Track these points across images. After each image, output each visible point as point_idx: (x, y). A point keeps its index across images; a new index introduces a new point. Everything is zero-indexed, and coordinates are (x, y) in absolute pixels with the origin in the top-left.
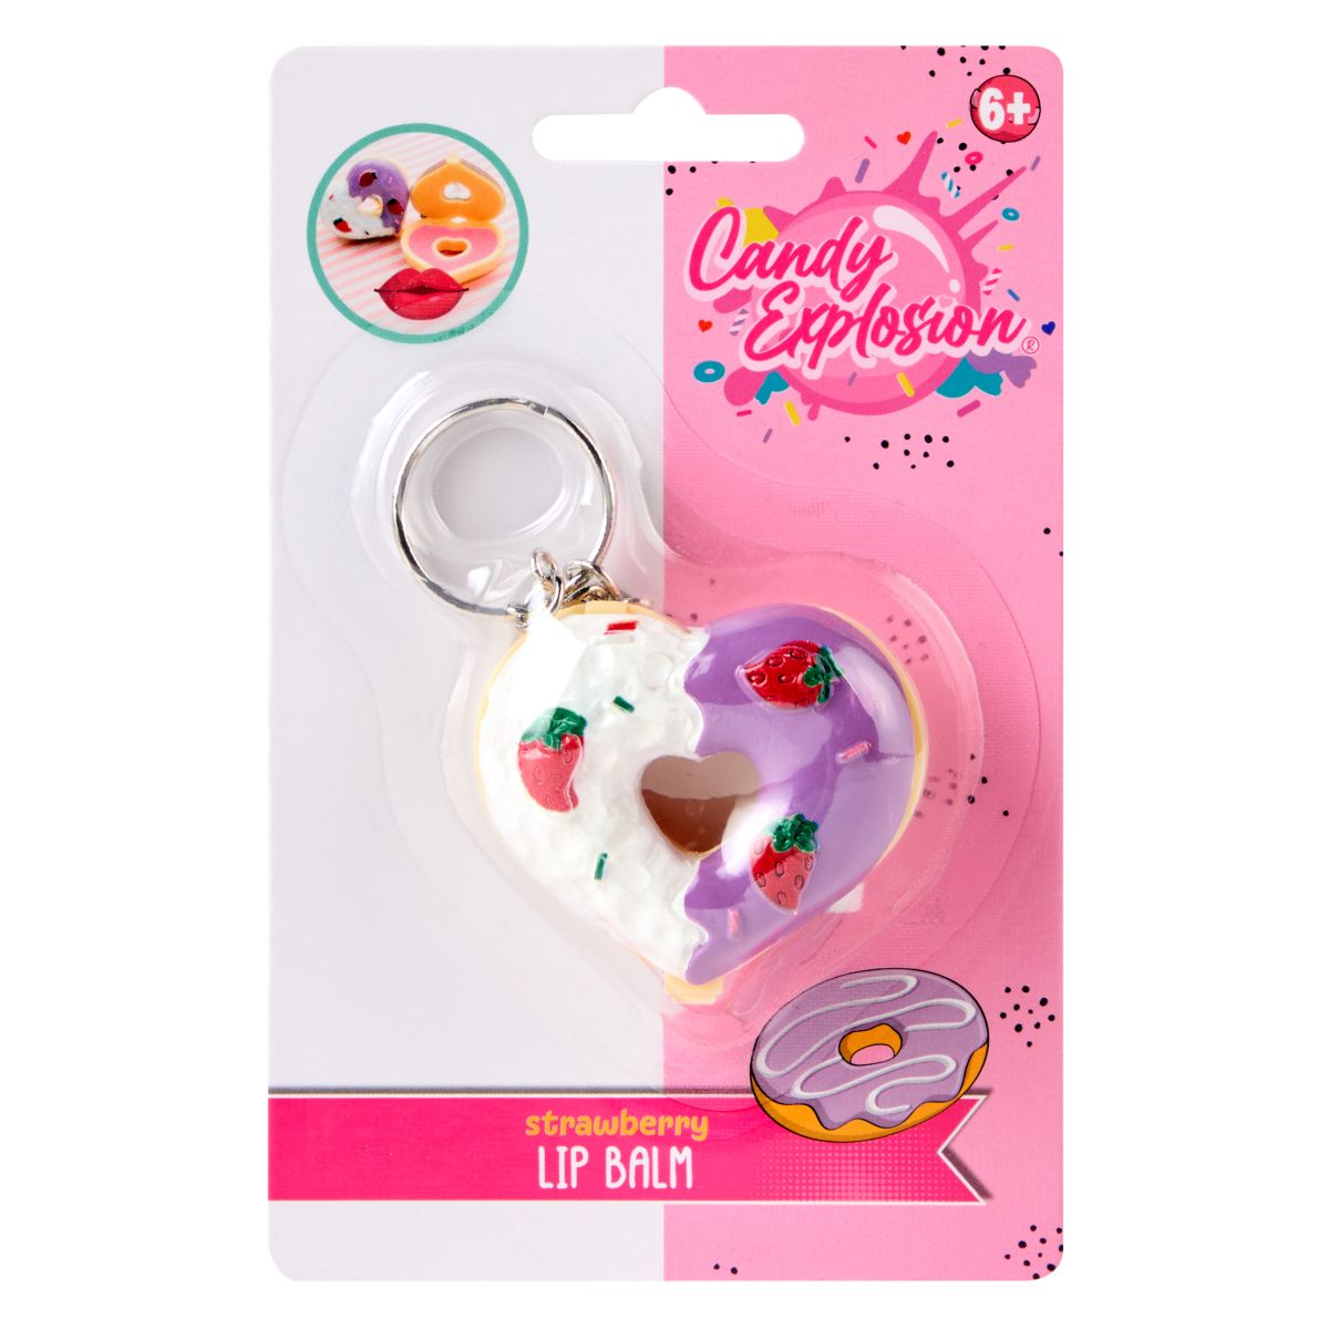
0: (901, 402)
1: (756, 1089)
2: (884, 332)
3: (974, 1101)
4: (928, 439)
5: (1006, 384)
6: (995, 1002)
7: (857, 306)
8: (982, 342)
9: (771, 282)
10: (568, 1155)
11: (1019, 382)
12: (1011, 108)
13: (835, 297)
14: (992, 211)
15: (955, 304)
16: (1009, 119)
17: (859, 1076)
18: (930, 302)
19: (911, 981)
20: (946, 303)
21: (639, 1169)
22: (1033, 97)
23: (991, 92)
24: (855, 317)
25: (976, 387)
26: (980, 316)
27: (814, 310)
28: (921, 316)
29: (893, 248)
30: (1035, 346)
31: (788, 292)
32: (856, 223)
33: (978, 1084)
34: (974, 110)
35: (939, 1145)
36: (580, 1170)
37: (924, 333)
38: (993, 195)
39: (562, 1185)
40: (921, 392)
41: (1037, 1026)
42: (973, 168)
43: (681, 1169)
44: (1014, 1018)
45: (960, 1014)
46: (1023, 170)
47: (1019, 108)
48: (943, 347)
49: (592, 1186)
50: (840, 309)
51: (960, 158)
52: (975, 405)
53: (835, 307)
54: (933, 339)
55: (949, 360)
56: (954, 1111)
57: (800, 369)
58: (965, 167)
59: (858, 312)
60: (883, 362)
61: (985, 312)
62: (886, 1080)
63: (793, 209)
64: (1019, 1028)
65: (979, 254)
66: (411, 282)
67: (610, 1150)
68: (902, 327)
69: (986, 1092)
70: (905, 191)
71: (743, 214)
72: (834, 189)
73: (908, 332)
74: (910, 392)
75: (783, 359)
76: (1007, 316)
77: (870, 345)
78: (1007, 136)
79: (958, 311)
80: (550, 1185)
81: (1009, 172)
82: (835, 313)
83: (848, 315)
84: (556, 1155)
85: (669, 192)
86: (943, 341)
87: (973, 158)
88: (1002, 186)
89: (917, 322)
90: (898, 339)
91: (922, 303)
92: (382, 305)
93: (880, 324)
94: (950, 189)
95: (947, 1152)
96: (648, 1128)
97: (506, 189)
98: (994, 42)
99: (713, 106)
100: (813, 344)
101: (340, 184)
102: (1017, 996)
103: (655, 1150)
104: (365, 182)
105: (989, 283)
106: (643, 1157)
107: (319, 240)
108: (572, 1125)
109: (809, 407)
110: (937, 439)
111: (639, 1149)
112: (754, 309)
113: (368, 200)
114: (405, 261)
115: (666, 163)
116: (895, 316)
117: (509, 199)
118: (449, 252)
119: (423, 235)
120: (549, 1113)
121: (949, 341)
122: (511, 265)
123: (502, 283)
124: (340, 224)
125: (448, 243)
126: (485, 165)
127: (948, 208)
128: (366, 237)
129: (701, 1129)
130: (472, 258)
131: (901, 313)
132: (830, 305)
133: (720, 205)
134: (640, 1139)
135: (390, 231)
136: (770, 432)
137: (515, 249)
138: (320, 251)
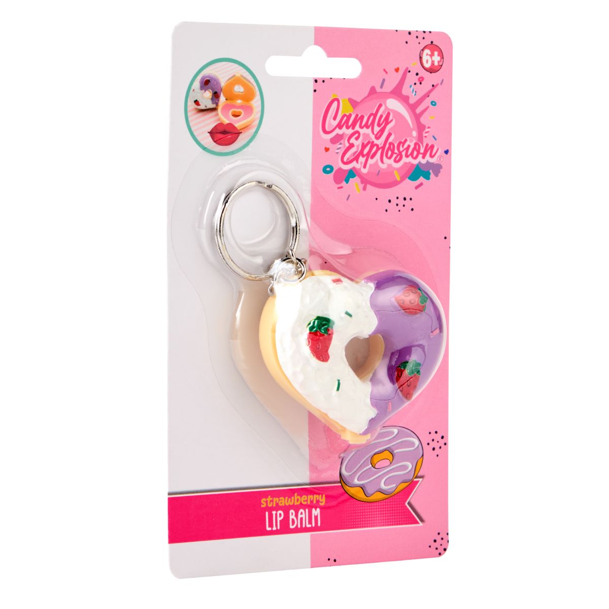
0: (395, 183)
1: (342, 481)
2: (390, 153)
3: (418, 482)
4: (405, 199)
5: (432, 175)
6: (426, 439)
7: (380, 142)
8: (424, 157)
9: (350, 131)
10: (276, 514)
11: (436, 175)
12: (433, 58)
13: (373, 137)
14: (427, 102)
15: (415, 141)
16: (433, 62)
17: (379, 473)
18: (406, 141)
19: (396, 431)
20: (411, 141)
21: (301, 519)
22: (441, 54)
23: (427, 51)
24: (380, 146)
25: (421, 177)
26: (423, 146)
27: (365, 143)
28: (403, 147)
29: (394, 117)
30: (442, 160)
31: (357, 135)
32: (380, 106)
33: (419, 474)
34: (421, 58)
35: (406, 501)
36: (280, 521)
37: (404, 153)
38: (427, 95)
39: (274, 528)
40: (403, 179)
41: (440, 448)
42: (421, 83)
43: (316, 517)
44: (432, 445)
45: (413, 444)
46: (437, 85)
47: (436, 58)
48: (410, 159)
49: (285, 529)
50: (375, 143)
51: (416, 79)
52: (421, 184)
53: (373, 142)
54: (407, 156)
55: (412, 165)
56: (412, 485)
57: (360, 169)
58: (418, 83)
59: (381, 144)
60: (389, 166)
61: (425, 145)
62: (388, 474)
63: (359, 100)
64: (434, 449)
65: (423, 120)
66: (221, 129)
67: (292, 511)
68: (396, 151)
69: (422, 477)
70: (397, 93)
71: (341, 101)
72: (373, 91)
73: (398, 153)
74: (398, 179)
75: (354, 164)
76: (432, 147)
77: (385, 158)
78: (432, 70)
79: (416, 144)
80: (270, 529)
81: (433, 86)
82: (373, 145)
83: (377, 145)
84: (272, 514)
85: (315, 91)
86: (410, 157)
87: (421, 79)
88: (430, 91)
89: (401, 149)
90: (395, 156)
91: (403, 141)
92: (210, 139)
93: (389, 150)
94: (413, 92)
95: (409, 503)
96: (304, 501)
97: (257, 88)
98: (427, 30)
99: (330, 54)
100: (365, 158)
101: (197, 84)
102: (433, 436)
103: (307, 510)
104: (206, 83)
105: (426, 133)
106: (303, 514)
107: (188, 109)
108: (277, 502)
109: (363, 185)
110: (408, 199)
111: (302, 510)
112: (344, 143)
113: (207, 92)
114: (219, 119)
115: (314, 78)
116: (394, 147)
117: (258, 93)
118: (236, 115)
119: (227, 107)
120: (269, 497)
121: (412, 157)
122: (257, 122)
123: (253, 130)
124: (196, 102)
125: (235, 112)
126: (249, 77)
127: (412, 101)
128: (205, 108)
129: (323, 501)
130: (244, 119)
131: (396, 145)
132: (371, 141)
133: (333, 98)
134: (302, 506)
135: (214, 106)
136: (349, 196)
137: (259, 115)
138: (189, 114)
